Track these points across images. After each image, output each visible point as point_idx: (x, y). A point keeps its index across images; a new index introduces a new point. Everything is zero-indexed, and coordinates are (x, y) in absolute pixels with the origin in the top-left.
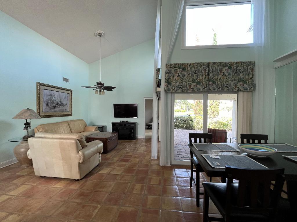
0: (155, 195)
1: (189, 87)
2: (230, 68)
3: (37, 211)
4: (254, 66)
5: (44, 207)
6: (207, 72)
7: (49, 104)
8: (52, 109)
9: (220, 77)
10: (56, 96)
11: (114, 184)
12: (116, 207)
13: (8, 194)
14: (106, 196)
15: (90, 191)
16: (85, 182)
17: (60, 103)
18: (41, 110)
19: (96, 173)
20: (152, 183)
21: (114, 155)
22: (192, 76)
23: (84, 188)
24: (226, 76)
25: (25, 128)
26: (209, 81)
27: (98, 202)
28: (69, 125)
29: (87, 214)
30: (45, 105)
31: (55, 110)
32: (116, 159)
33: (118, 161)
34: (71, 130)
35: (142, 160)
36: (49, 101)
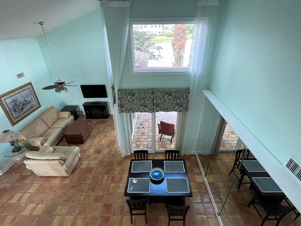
0: (115, 183)
1: (138, 109)
2: (170, 95)
3: (51, 201)
4: (189, 94)
5: (54, 198)
6: (151, 99)
7: (16, 109)
8: (21, 112)
9: (162, 101)
10: (19, 99)
11: (91, 177)
12: (93, 194)
13: (28, 192)
14: (87, 186)
15: (77, 184)
16: (73, 177)
17: (25, 102)
18: (12, 118)
19: (79, 168)
20: (115, 174)
21: (90, 144)
22: (140, 101)
23: (73, 182)
24: (167, 102)
25: (11, 145)
26: (154, 106)
27: (83, 192)
28: (42, 120)
29: (78, 199)
30: (13, 112)
31: (24, 111)
32: (91, 151)
33: (93, 153)
34: (46, 124)
35: (111, 150)
36: (15, 107)
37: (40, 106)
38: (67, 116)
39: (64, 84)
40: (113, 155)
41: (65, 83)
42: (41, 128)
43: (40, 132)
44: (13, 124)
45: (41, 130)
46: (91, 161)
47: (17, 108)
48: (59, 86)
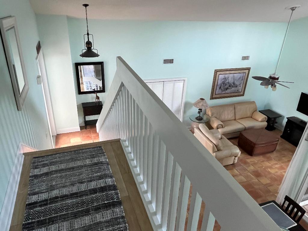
17: (232, 84)
18: (214, 93)
25: (198, 112)
28: (234, 108)
30: (218, 88)
31: (227, 92)
32: (252, 168)
33: (251, 171)
34: (235, 115)
35: (272, 185)
36: (222, 84)
37: (243, 95)
38: (260, 120)
39: (276, 81)
40: (268, 191)
41: (278, 80)
42: (228, 115)
43: (225, 118)
44: (212, 98)
45: (227, 117)
46: (241, 175)
47: (223, 86)
48: (271, 81)
